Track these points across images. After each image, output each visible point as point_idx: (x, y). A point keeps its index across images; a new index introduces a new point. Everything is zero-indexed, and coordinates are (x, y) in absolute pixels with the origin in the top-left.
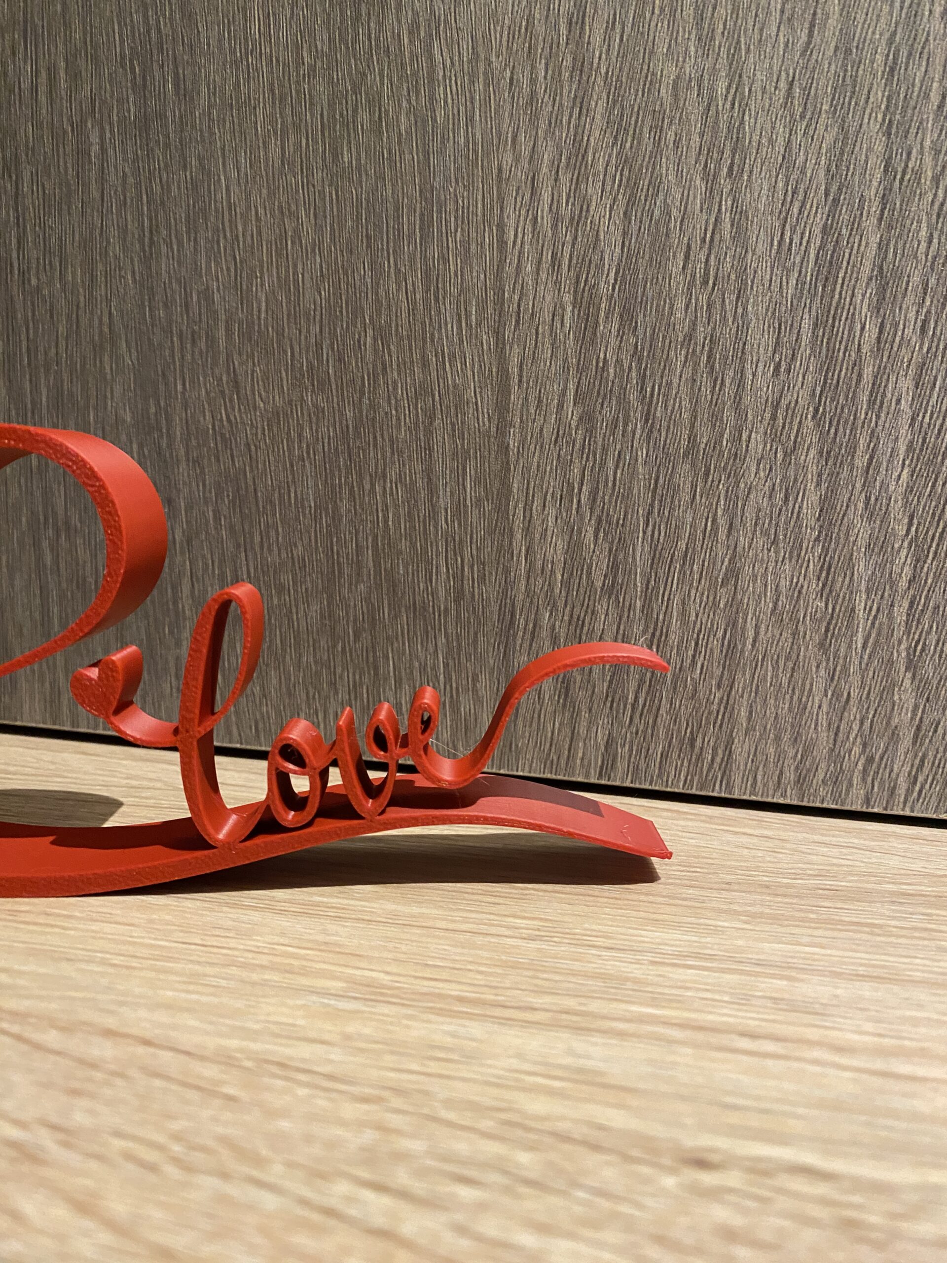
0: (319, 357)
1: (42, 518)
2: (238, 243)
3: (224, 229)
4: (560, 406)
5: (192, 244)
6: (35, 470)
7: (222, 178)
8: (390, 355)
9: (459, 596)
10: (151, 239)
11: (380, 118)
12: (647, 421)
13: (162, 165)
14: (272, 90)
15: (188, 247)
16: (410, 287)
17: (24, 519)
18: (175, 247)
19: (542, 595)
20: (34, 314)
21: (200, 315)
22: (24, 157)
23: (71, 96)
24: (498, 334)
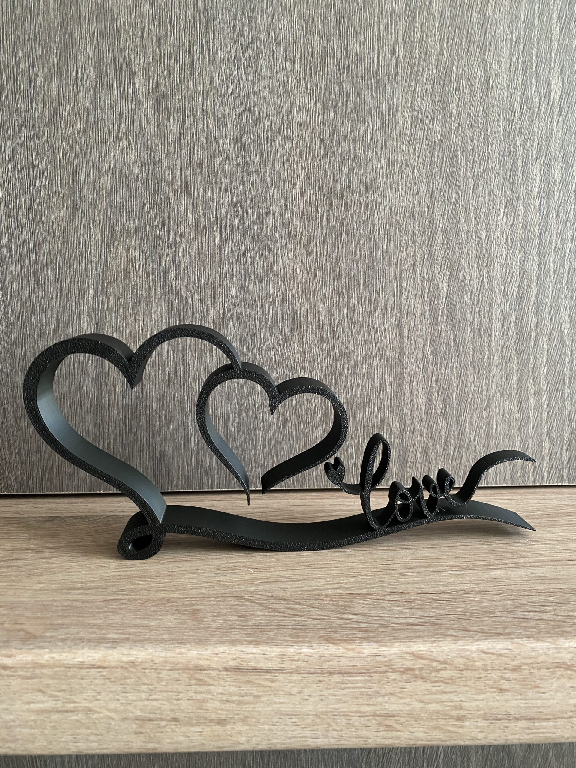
0: (324, 329)
2: (287, 282)
3: (281, 277)
4: (424, 347)
5: (265, 282)
8: (354, 328)
9: (383, 420)
10: (245, 279)
11: (352, 237)
12: (457, 352)
13: (251, 249)
14: (304, 222)
15: (264, 284)
16: (363, 303)
18: (257, 284)
19: (417, 418)
20: (183, 309)
21: (269, 311)
22: (179, 240)
23: (205, 216)
24: (399, 321)
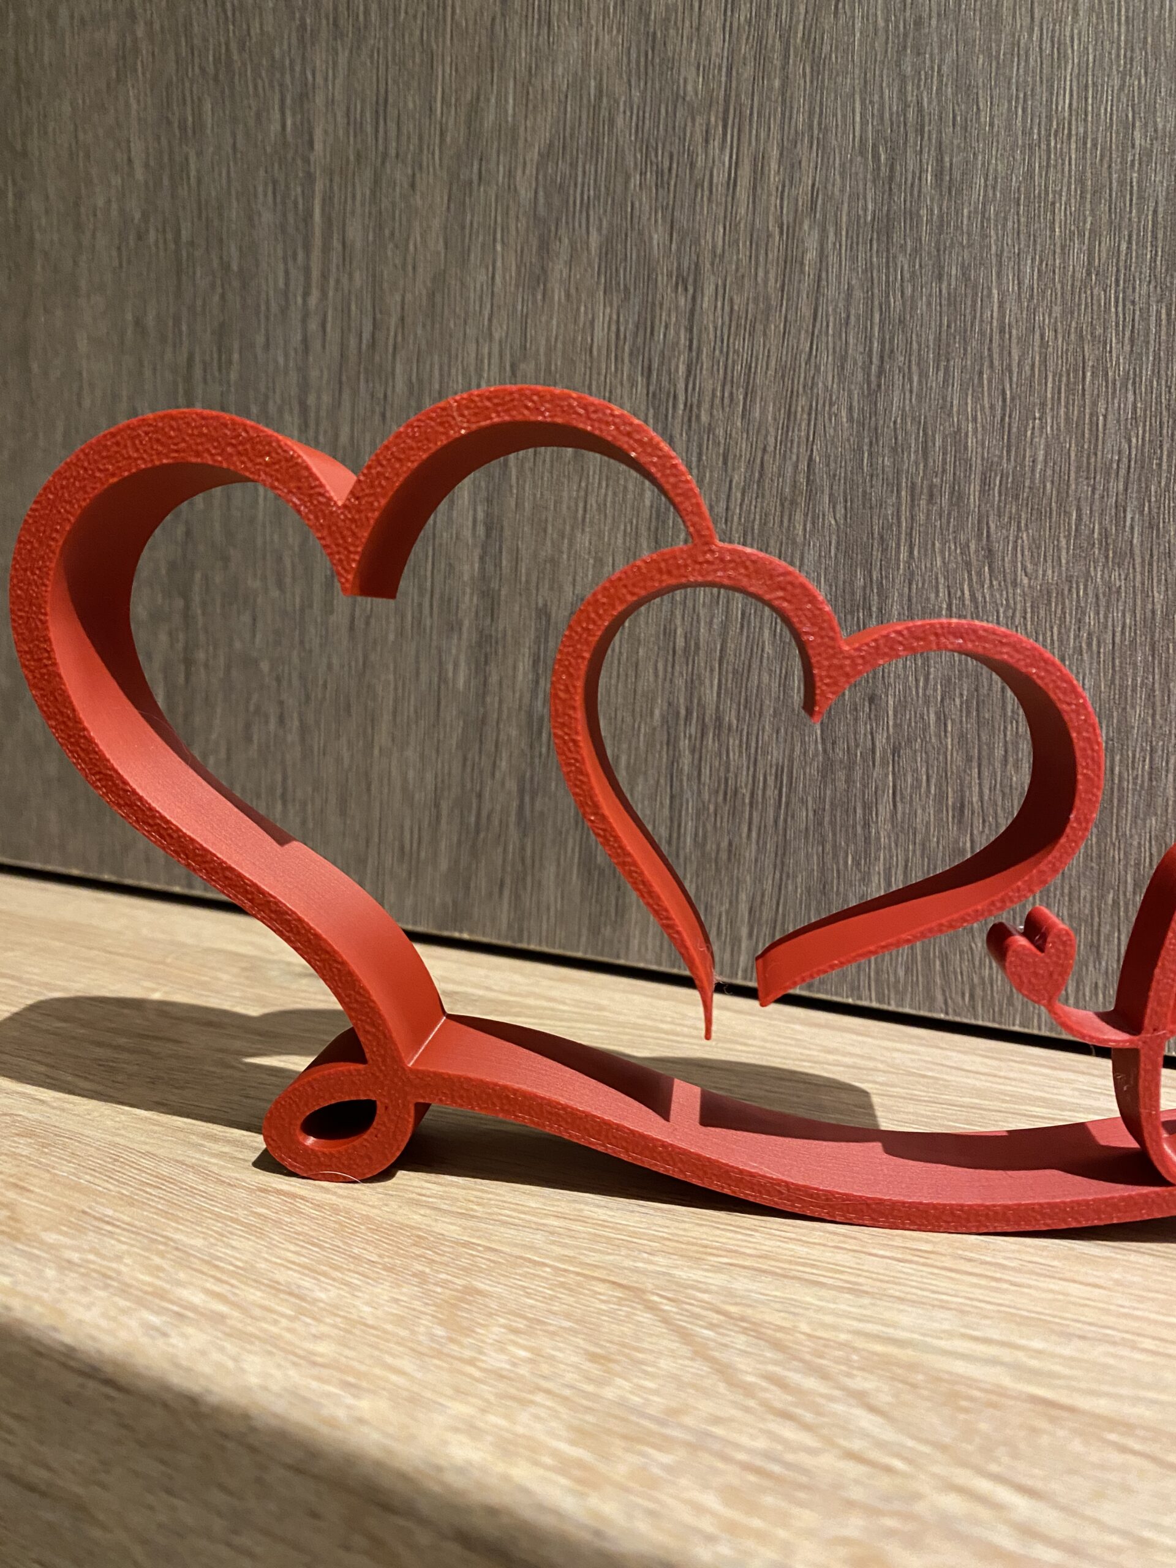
1: (683, 712)
6: (679, 652)
7: (995, 292)
17: (657, 712)
